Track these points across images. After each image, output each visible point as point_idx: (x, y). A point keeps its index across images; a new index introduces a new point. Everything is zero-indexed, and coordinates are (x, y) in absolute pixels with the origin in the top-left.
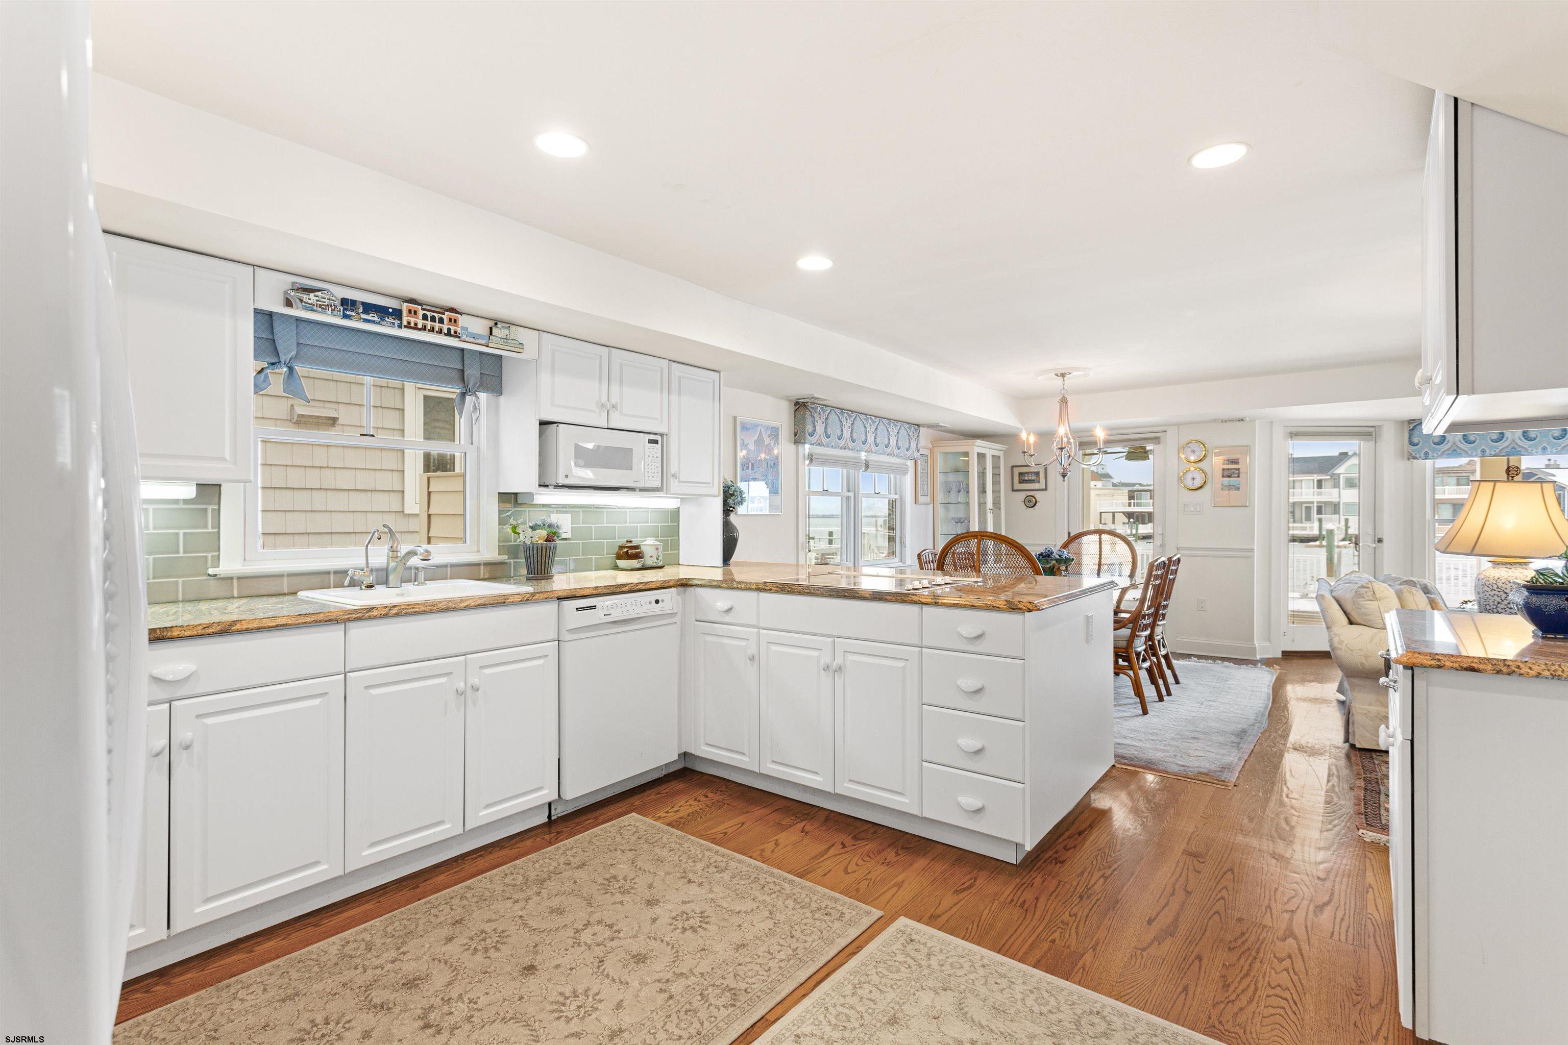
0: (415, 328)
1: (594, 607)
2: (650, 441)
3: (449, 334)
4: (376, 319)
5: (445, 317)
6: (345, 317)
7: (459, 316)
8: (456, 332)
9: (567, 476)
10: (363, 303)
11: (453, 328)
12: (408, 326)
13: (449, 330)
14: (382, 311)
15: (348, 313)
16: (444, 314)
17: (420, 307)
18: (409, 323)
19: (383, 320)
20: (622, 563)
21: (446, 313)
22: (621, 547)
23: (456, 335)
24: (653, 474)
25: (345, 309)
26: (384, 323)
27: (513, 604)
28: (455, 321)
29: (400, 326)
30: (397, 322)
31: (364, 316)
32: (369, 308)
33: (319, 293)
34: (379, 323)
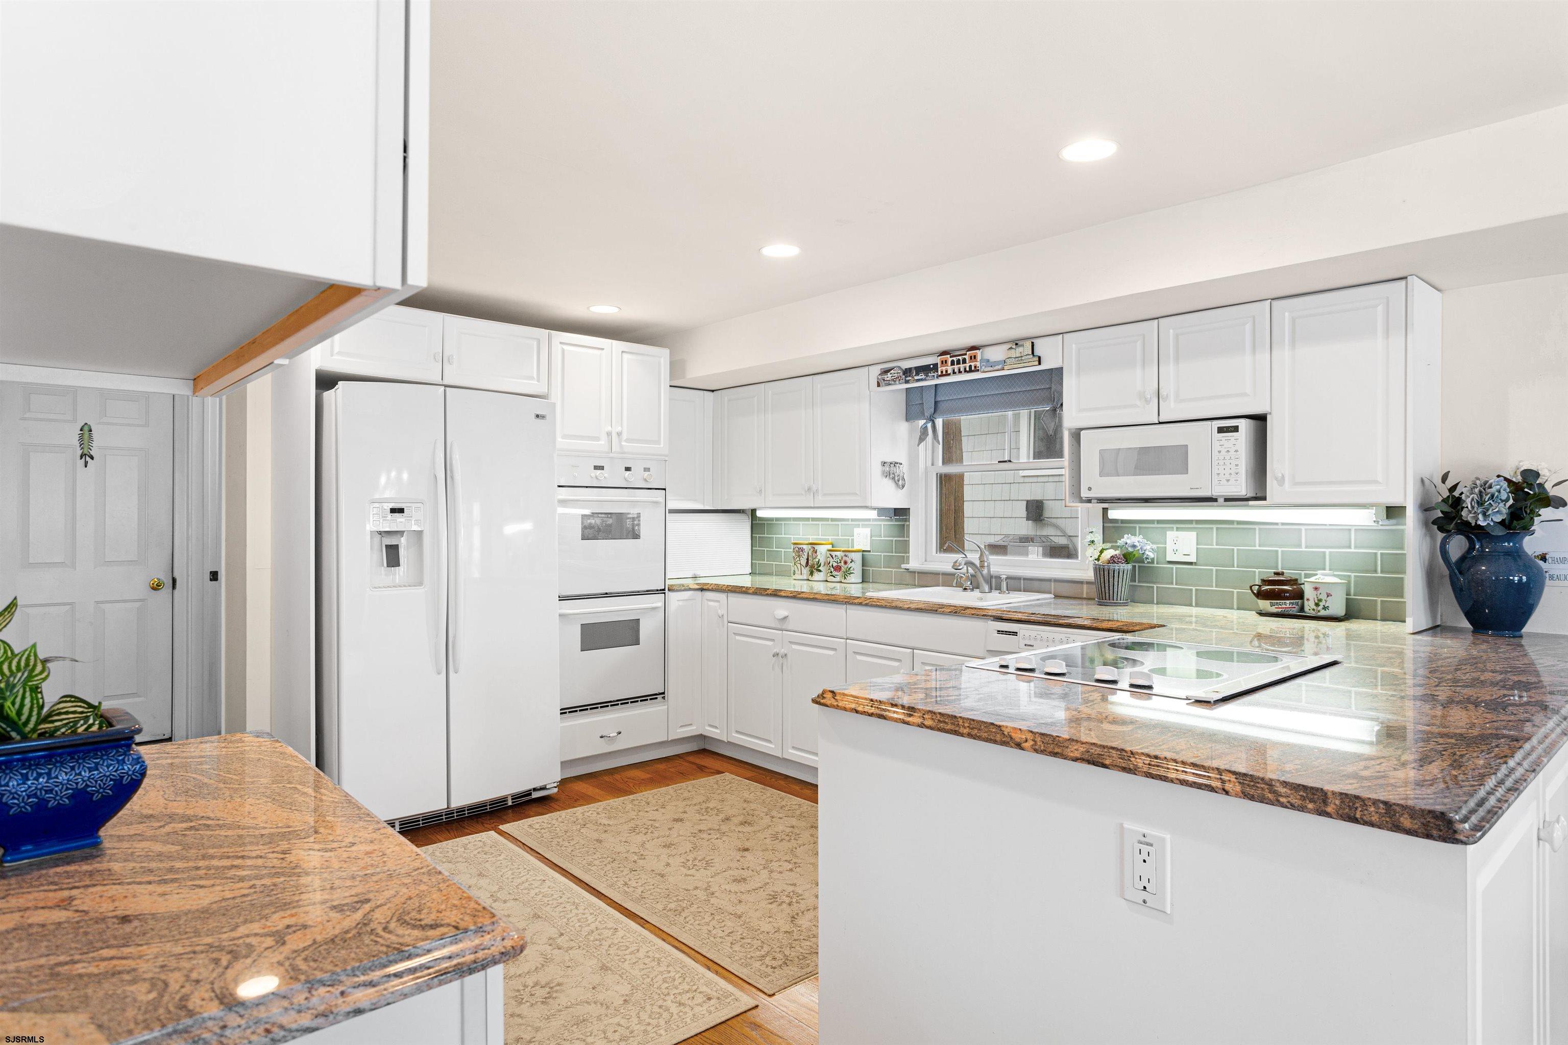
0: (947, 375)
1: (1015, 634)
2: (1221, 430)
3: (971, 371)
4: (923, 377)
5: (967, 357)
6: (907, 382)
7: (977, 351)
8: (975, 367)
9: (1090, 489)
10: (916, 368)
11: (973, 364)
12: (942, 375)
13: (970, 366)
14: (925, 370)
15: (907, 379)
16: (966, 354)
17: (949, 356)
18: (942, 372)
19: (927, 376)
20: (1265, 605)
21: (968, 353)
22: (1265, 582)
23: (976, 370)
24: (1227, 476)
25: (906, 377)
26: (928, 378)
27: (943, 613)
28: (975, 357)
29: (939, 376)
30: (935, 374)
31: (916, 378)
32: (919, 370)
33: (892, 371)
34: (925, 380)
